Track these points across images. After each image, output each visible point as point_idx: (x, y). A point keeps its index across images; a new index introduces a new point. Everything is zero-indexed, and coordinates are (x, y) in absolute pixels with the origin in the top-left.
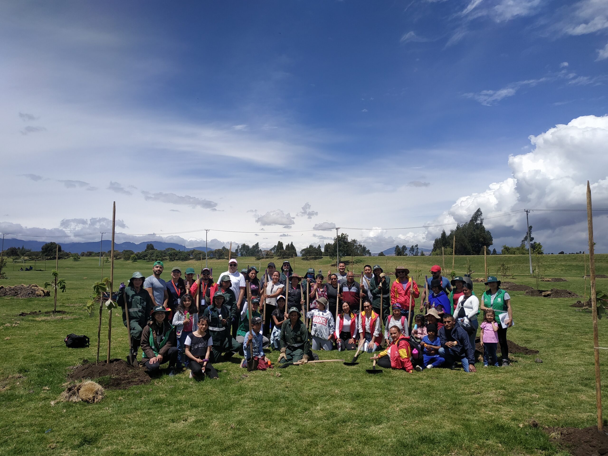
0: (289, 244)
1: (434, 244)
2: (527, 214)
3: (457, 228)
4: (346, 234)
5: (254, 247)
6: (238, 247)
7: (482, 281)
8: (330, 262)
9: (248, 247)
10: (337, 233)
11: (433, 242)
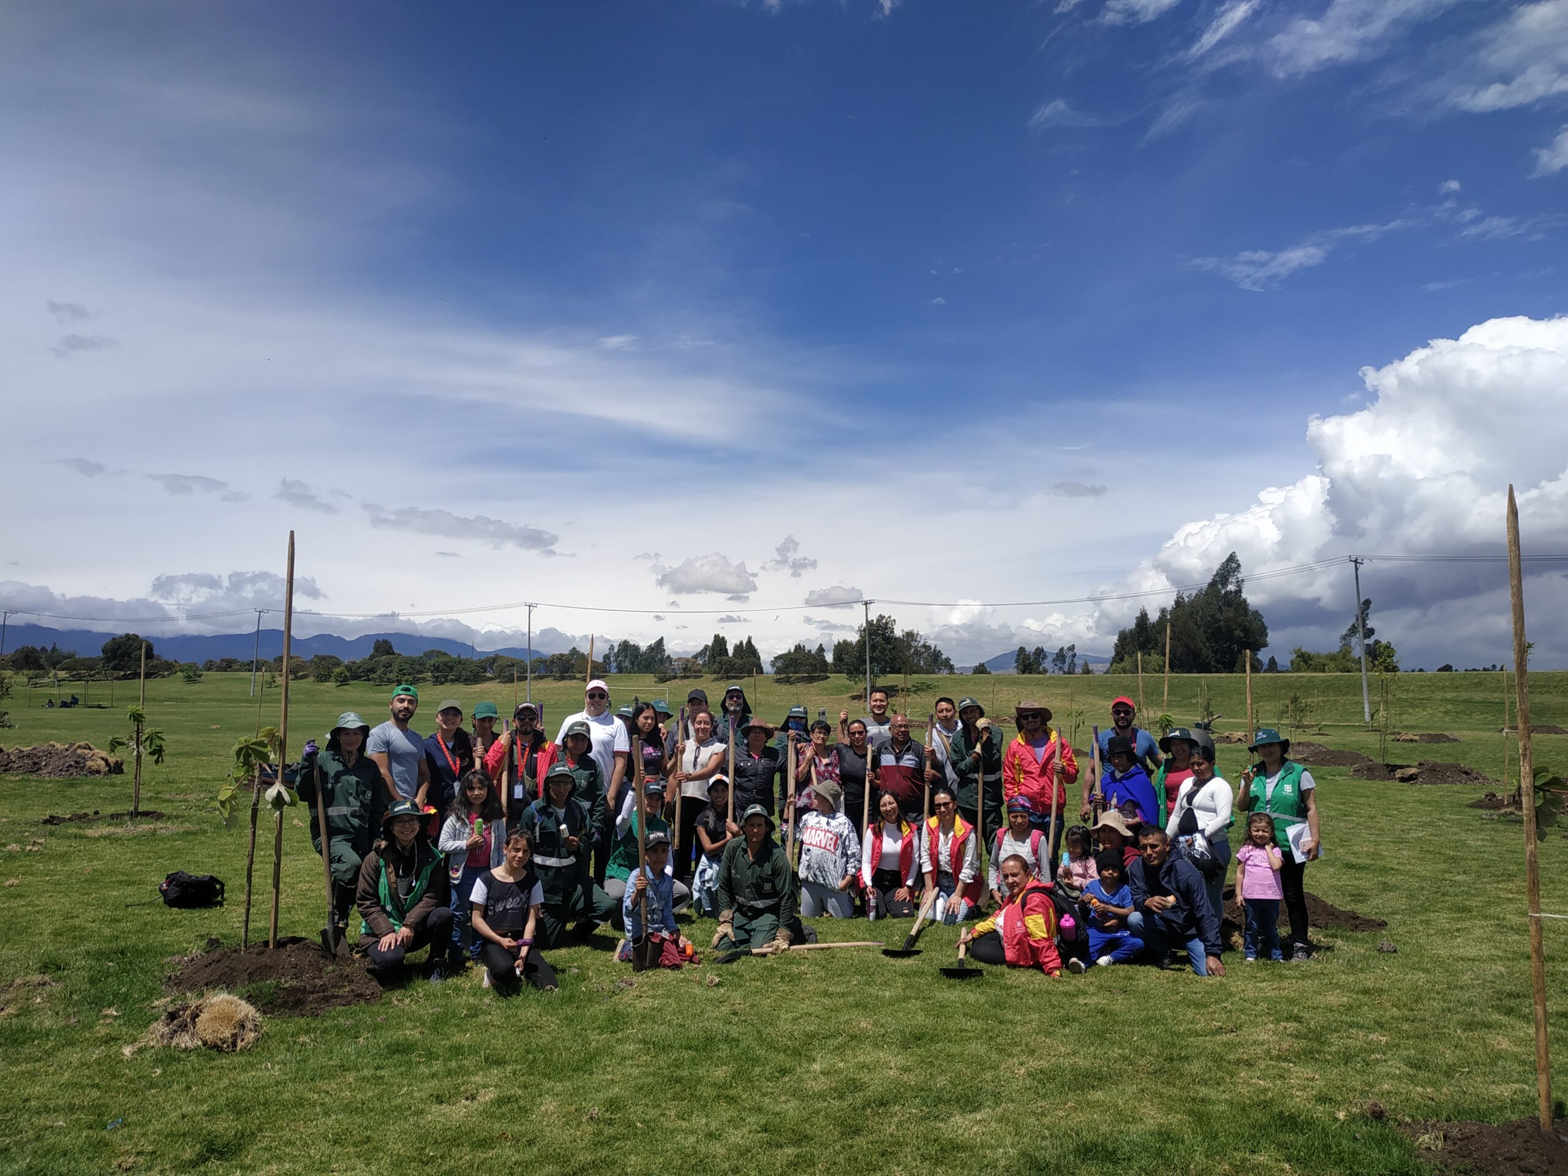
0: (741, 643)
1: (1116, 645)
2: (1357, 569)
3: (1177, 603)
4: (890, 617)
5: (651, 648)
6: (612, 648)
7: (1240, 740)
8: (848, 689)
9: (636, 648)
10: (867, 615)
11: (1115, 639)
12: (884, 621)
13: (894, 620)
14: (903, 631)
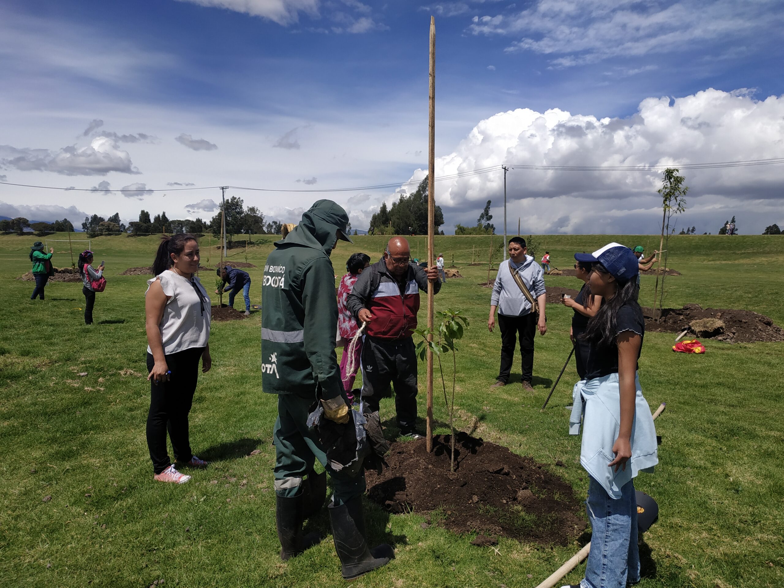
0: (159, 216)
3: (401, 200)
4: (239, 198)
5: (111, 220)
8: (214, 243)
9: (102, 219)
10: (223, 196)
11: (370, 219)
12: (236, 201)
13: (242, 200)
14: (248, 207)
